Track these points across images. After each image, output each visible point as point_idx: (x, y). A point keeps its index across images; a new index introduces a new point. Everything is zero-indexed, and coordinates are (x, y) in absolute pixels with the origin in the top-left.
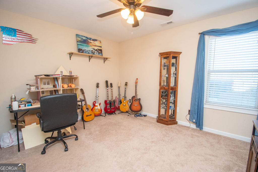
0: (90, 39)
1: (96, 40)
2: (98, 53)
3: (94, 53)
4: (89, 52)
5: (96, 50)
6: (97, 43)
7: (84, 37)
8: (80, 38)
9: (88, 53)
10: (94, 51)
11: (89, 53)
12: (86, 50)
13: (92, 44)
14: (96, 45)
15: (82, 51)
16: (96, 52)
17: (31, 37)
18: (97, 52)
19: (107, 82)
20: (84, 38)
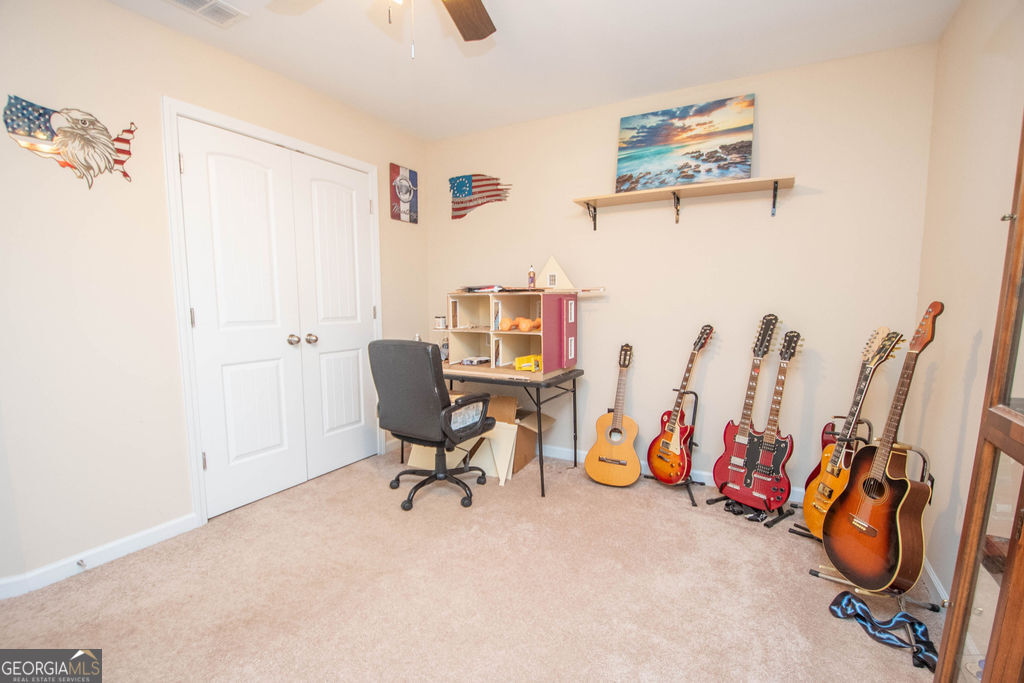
0: (684, 113)
1: (720, 104)
2: (716, 171)
3: (692, 176)
4: (664, 176)
5: (712, 157)
6: (721, 119)
7: (655, 114)
8: (634, 129)
9: (657, 183)
10: (693, 163)
11: (663, 183)
12: (648, 176)
13: (693, 133)
14: (712, 130)
15: (633, 183)
16: (704, 167)
17: (498, 184)
18: (713, 166)
19: (769, 324)
20: (653, 122)
